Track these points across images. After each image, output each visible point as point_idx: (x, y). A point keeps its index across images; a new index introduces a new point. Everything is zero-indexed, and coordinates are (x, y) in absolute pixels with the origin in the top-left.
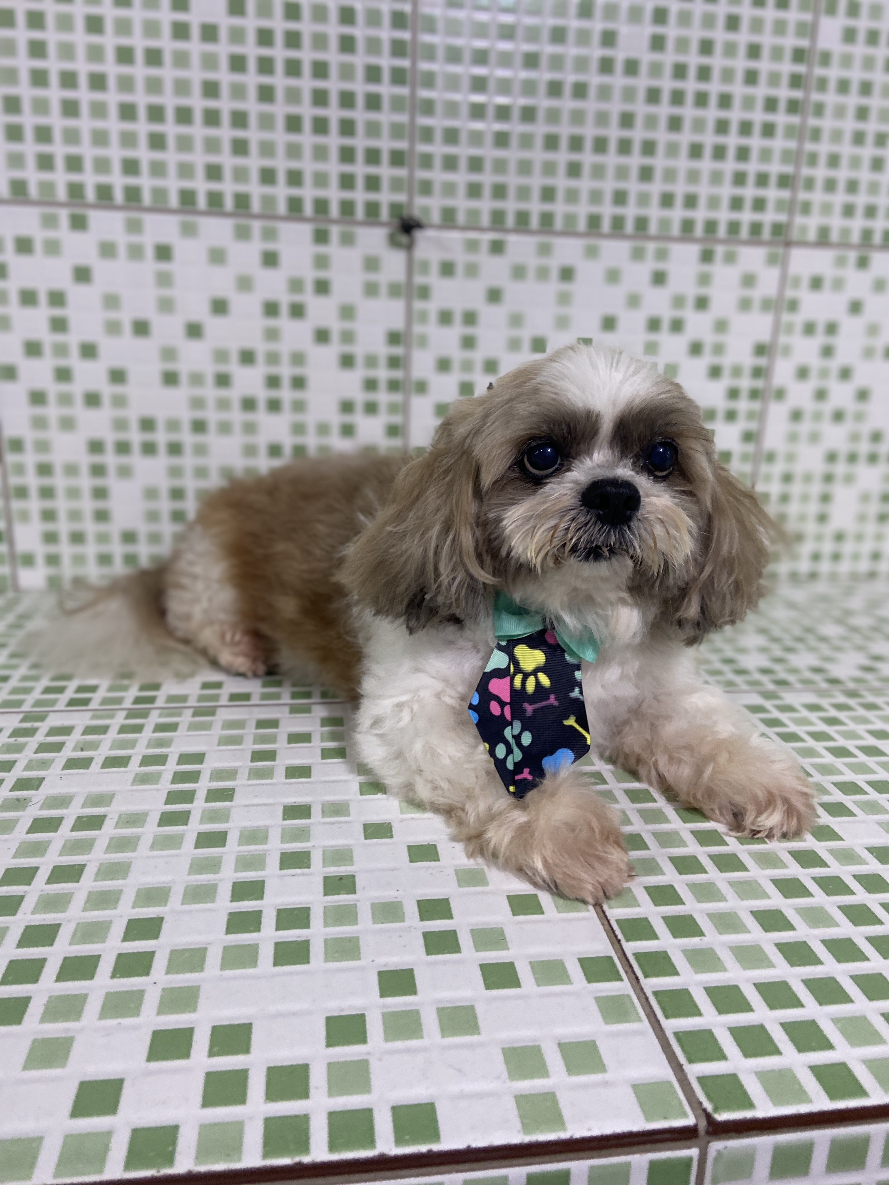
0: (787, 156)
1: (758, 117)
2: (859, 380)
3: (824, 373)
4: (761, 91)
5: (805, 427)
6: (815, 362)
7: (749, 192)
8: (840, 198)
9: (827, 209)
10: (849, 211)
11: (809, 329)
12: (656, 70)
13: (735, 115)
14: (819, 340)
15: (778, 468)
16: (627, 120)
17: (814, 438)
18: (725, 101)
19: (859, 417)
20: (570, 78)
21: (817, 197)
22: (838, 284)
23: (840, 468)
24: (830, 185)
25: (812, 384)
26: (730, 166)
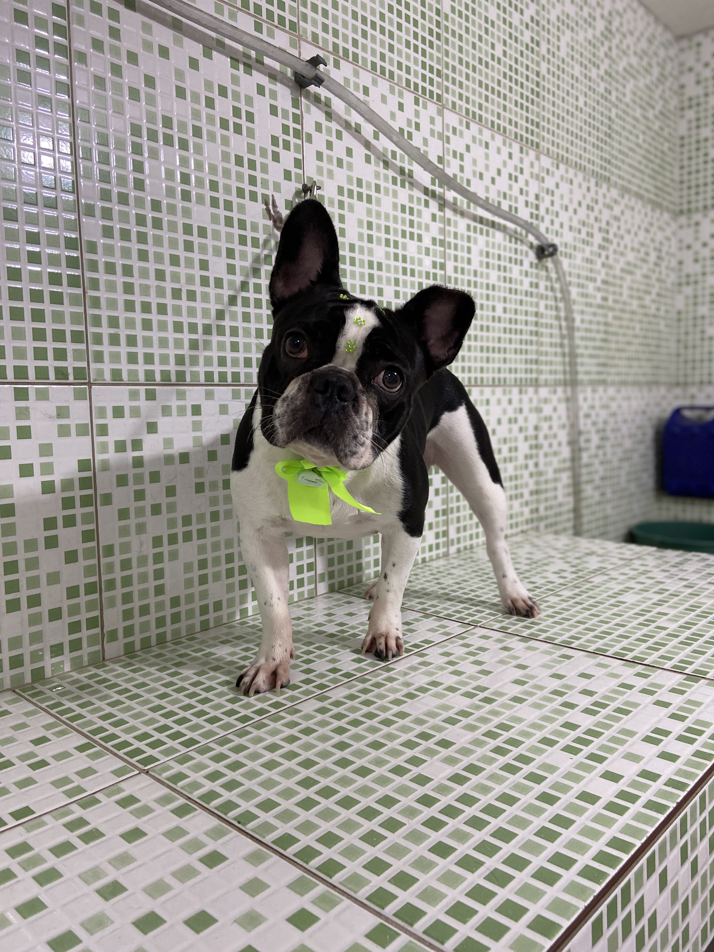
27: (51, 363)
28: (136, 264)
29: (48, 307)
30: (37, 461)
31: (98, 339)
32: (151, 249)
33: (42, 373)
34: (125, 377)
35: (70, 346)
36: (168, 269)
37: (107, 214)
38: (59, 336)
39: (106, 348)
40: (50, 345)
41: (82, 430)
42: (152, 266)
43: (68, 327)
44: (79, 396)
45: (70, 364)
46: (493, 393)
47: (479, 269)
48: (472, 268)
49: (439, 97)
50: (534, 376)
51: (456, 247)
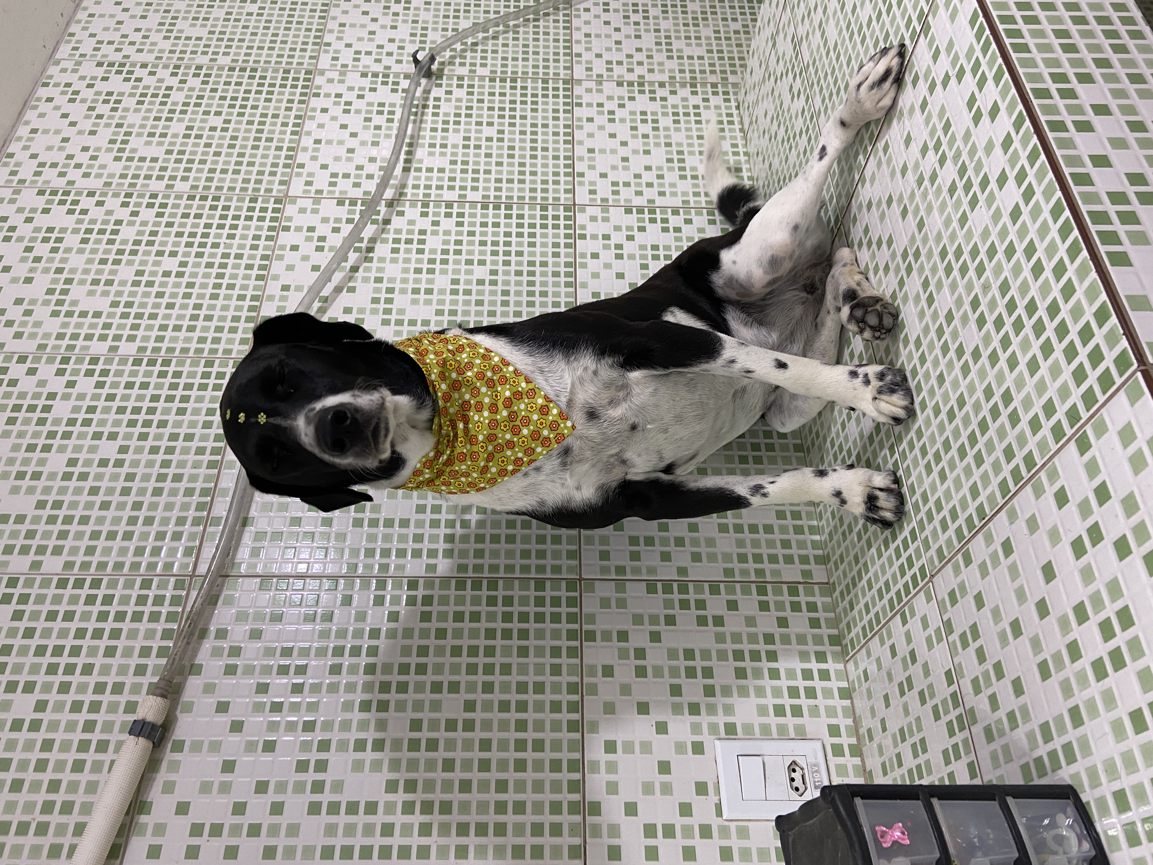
0: (532, 209)
2: (641, 171)
3: (638, 185)
4: (502, 221)
5: (668, 190)
6: (633, 189)
7: (550, 222)
8: (551, 186)
9: (556, 191)
10: (556, 183)
11: (616, 193)
12: (494, 263)
13: (514, 230)
14: (621, 188)
15: (692, 199)
16: (519, 273)
17: (673, 185)
18: (508, 234)
19: (660, 168)
20: (499, 298)
21: (550, 195)
22: (592, 183)
23: (688, 173)
24: (545, 191)
25: (644, 189)
26: (538, 231)
46: (581, 143)
47: (449, 158)
48: (448, 167)
49: (277, 201)
50: (561, 85)
51: (428, 187)
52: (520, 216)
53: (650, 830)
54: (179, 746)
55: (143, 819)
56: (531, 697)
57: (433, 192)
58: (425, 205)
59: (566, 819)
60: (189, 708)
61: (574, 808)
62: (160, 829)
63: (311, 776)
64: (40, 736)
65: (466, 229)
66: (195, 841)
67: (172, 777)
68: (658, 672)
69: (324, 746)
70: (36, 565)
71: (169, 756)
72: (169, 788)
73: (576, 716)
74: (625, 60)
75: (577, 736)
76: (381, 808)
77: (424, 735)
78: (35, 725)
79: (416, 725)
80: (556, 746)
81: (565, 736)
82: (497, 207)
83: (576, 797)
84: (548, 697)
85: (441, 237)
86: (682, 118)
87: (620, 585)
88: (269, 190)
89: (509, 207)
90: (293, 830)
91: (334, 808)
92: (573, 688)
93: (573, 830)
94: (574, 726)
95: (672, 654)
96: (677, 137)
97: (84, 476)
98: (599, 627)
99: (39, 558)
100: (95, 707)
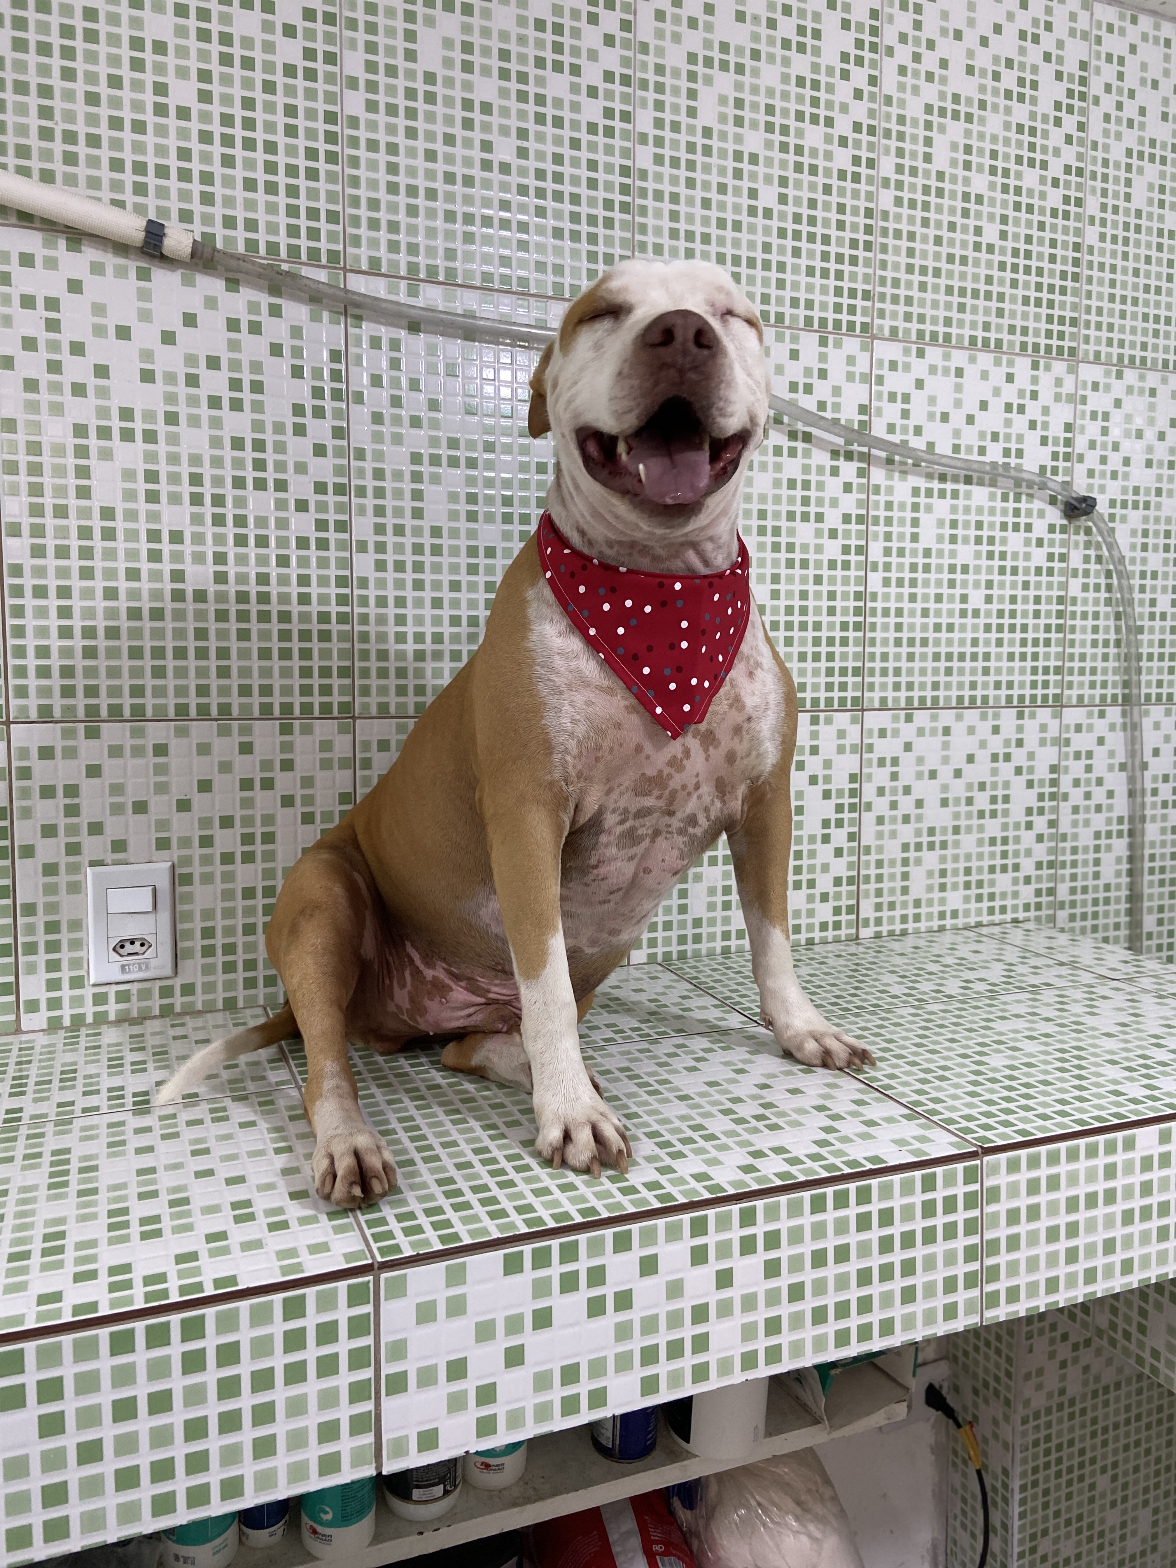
0: (856, 657)
1: (838, 634)
2: (916, 795)
3: (894, 791)
4: (838, 619)
5: (886, 828)
6: (888, 784)
7: (836, 679)
8: (891, 679)
9: (884, 687)
10: (897, 687)
11: (882, 762)
13: (824, 634)
14: (889, 769)
15: (873, 857)
17: (893, 834)
18: (817, 626)
19: (919, 818)
21: (877, 679)
22: (896, 733)
23: (912, 854)
24: (884, 672)
25: (888, 798)
26: (823, 664)
27: (316, 700)
28: (410, 594)
29: (316, 646)
30: (299, 793)
31: (365, 673)
32: (427, 577)
33: (307, 708)
34: (392, 710)
35: (336, 682)
36: (446, 595)
37: (381, 547)
38: (325, 672)
39: (374, 682)
40: (316, 681)
41: (344, 764)
42: (428, 595)
43: (335, 663)
44: (342, 730)
45: (336, 699)
46: (959, 718)
47: (934, 547)
48: (920, 546)
49: (865, 327)
50: (1051, 691)
51: (889, 521)
52: (844, 642)
53: (72, 790)
54: (143, 275)
55: (62, 243)
56: (213, 663)
57: (881, 529)
58: (860, 519)
59: (80, 702)
60: (188, 282)
61: (92, 711)
62: (51, 263)
63: (116, 424)
64: (150, 118)
65: (825, 573)
66: (40, 303)
67: (109, 270)
68: (247, 803)
69: (150, 437)
70: (353, 83)
71: (132, 265)
72: (97, 269)
73: (193, 713)
74: (1093, 776)
75: (171, 714)
76: (84, 503)
77: (166, 547)
78: (161, 110)
79: (176, 537)
80: (160, 692)
81: (171, 701)
82: (858, 611)
83: (104, 713)
84: (214, 683)
85: (812, 542)
86: (999, 848)
87: (348, 763)
88: (882, 314)
89: (858, 627)
90: (57, 409)
91: (82, 452)
92: (225, 710)
93: (69, 710)
94: (182, 711)
95: (268, 819)
96: (968, 842)
97: (468, 124)
98: (298, 739)
99: (362, 85)
100: (185, 175)
